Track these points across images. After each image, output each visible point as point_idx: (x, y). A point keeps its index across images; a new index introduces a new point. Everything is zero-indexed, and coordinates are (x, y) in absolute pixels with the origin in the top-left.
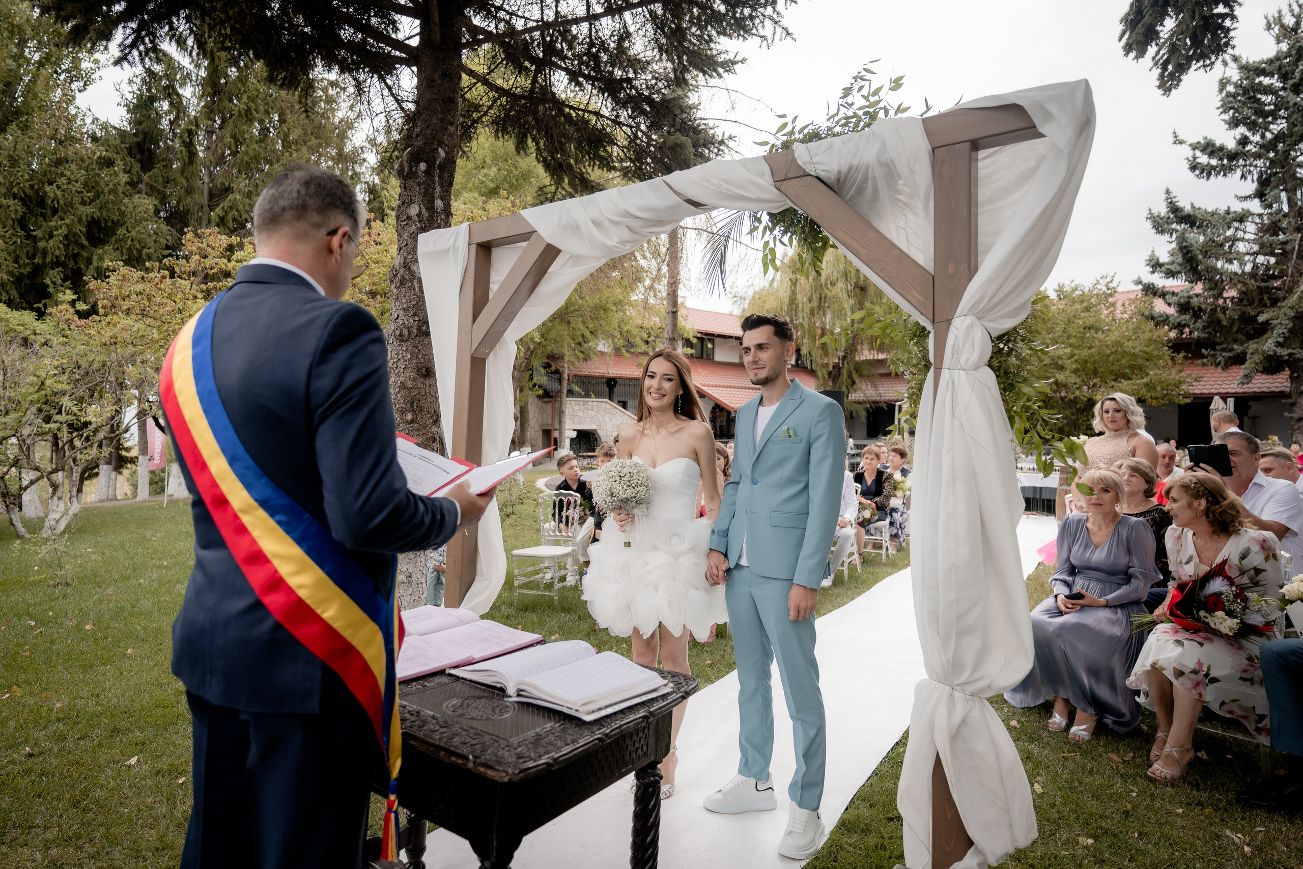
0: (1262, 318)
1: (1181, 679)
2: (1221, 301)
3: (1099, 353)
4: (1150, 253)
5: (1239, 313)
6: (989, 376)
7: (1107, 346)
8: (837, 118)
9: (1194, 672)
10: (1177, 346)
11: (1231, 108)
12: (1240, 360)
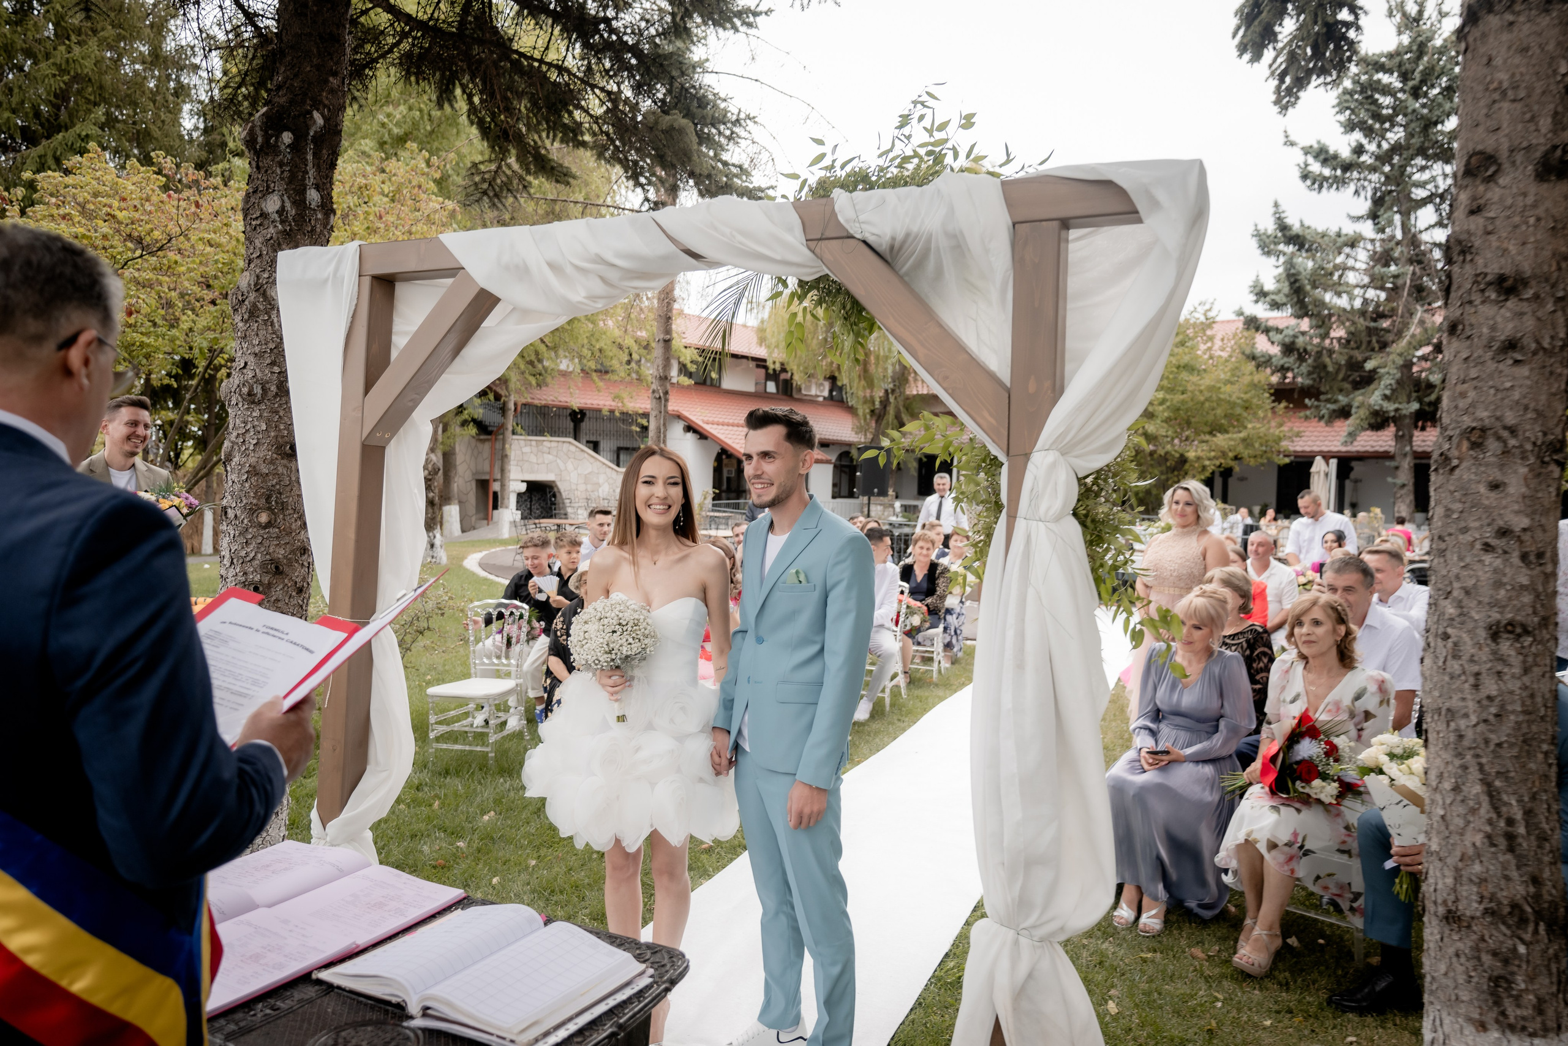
0: (1369, 365)
1: (1274, 852)
2: (1327, 342)
3: (1192, 400)
4: (1254, 278)
5: (1346, 357)
6: (1074, 528)
7: (1201, 392)
8: (891, 155)
9: (1289, 844)
10: (1280, 394)
11: (1347, 108)
12: (1344, 413)
